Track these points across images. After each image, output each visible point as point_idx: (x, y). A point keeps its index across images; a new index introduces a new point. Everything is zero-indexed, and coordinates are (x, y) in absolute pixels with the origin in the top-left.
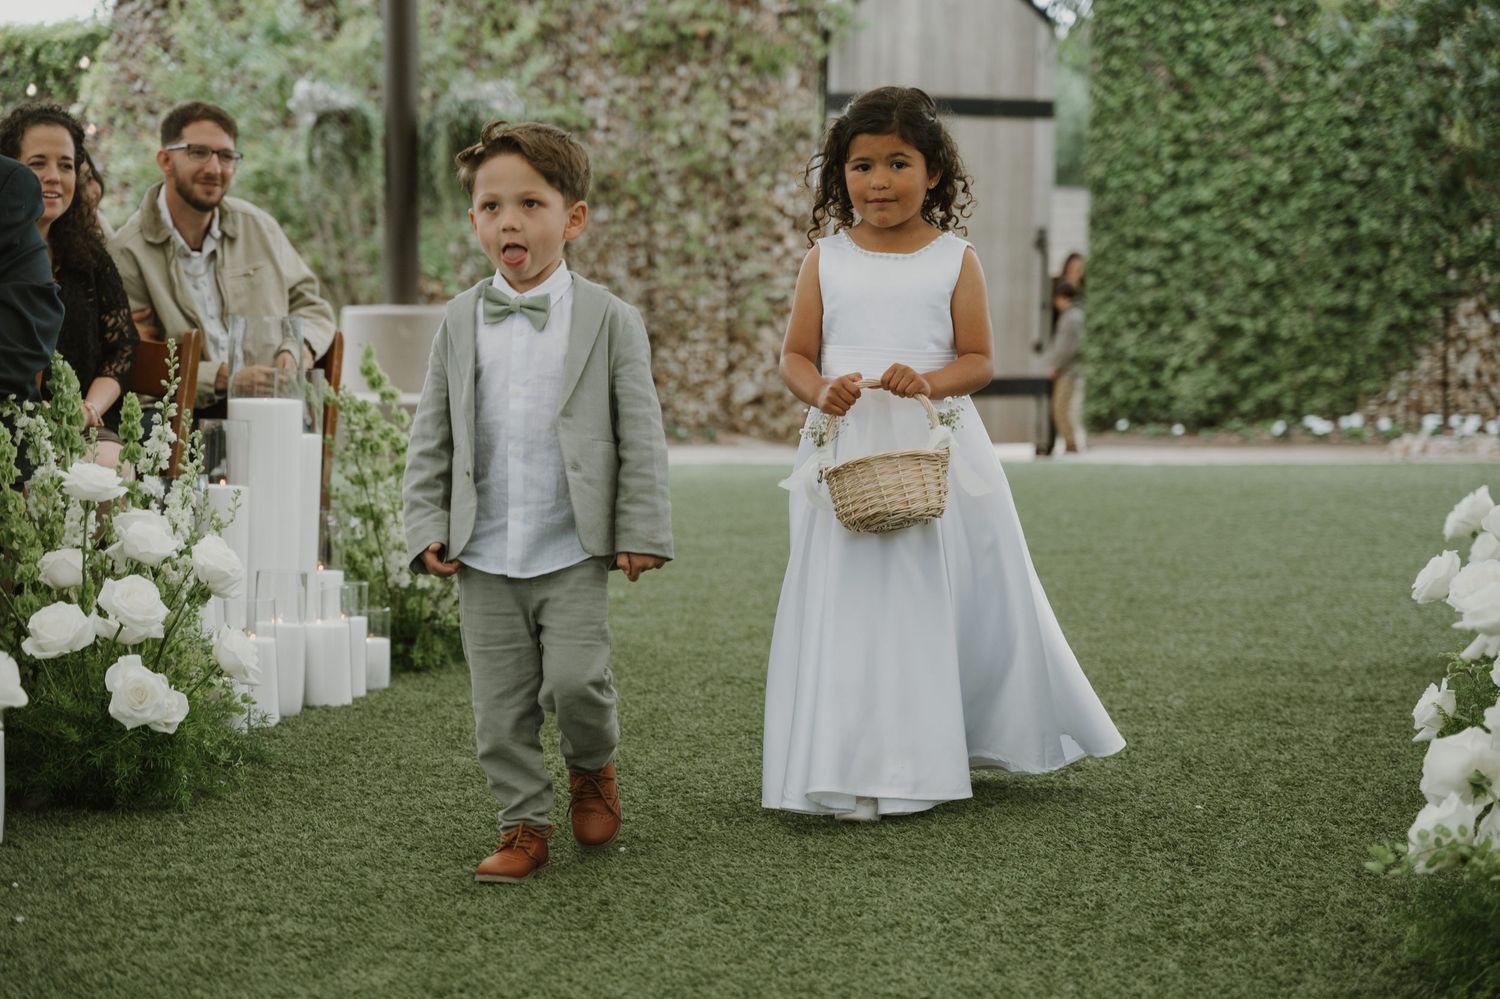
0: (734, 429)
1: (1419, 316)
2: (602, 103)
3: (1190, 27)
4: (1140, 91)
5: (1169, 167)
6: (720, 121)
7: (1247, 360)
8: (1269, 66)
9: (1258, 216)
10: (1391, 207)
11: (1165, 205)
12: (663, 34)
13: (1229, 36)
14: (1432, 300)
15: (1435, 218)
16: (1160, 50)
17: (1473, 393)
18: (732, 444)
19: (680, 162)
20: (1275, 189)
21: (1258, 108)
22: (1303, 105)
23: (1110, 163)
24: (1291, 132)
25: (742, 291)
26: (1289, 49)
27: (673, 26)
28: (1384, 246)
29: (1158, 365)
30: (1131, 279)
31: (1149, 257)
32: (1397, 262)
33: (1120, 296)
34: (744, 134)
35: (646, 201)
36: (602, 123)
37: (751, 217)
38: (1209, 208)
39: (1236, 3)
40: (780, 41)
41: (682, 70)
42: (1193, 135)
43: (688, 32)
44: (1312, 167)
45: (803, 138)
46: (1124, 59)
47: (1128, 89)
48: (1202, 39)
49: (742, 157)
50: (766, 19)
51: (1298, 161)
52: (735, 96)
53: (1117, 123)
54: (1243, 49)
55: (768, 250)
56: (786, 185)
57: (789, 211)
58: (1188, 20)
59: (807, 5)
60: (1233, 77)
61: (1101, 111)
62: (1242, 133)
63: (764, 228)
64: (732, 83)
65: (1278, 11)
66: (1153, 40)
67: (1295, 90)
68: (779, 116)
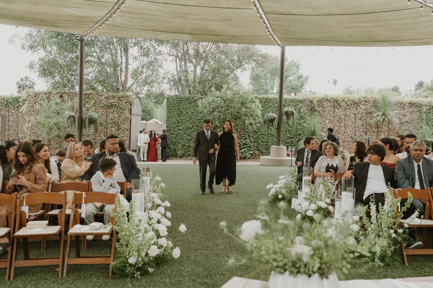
2: (100, 113)
4: (173, 115)
5: (177, 124)
6: (117, 116)
7: (186, 149)
8: (189, 112)
9: (188, 131)
11: (176, 129)
12: (109, 104)
13: (184, 108)
16: (175, 110)
19: (111, 122)
20: (190, 128)
21: (188, 117)
22: (194, 117)
23: (169, 123)
24: (192, 121)
26: (192, 110)
27: (111, 103)
29: (175, 150)
30: (172, 138)
31: (174, 136)
33: (170, 140)
34: (120, 118)
35: (106, 126)
36: (100, 116)
37: (121, 129)
38: (182, 130)
39: (185, 104)
40: (125, 106)
41: (112, 109)
42: (180, 120)
43: (113, 104)
44: (195, 125)
45: (128, 119)
46: (171, 110)
47: (171, 114)
48: (181, 108)
49: (120, 121)
50: (123, 103)
51: (193, 124)
52: (119, 113)
53: (170, 118)
54: (186, 110)
55: (123, 133)
56: (126, 125)
57: (126, 128)
58: (179, 106)
59: (129, 101)
60: (185, 113)
61: (168, 117)
62: (186, 120)
63: (123, 130)
64: (118, 111)
65: (191, 105)
66: (175, 108)
67: (193, 115)
68: (125, 116)
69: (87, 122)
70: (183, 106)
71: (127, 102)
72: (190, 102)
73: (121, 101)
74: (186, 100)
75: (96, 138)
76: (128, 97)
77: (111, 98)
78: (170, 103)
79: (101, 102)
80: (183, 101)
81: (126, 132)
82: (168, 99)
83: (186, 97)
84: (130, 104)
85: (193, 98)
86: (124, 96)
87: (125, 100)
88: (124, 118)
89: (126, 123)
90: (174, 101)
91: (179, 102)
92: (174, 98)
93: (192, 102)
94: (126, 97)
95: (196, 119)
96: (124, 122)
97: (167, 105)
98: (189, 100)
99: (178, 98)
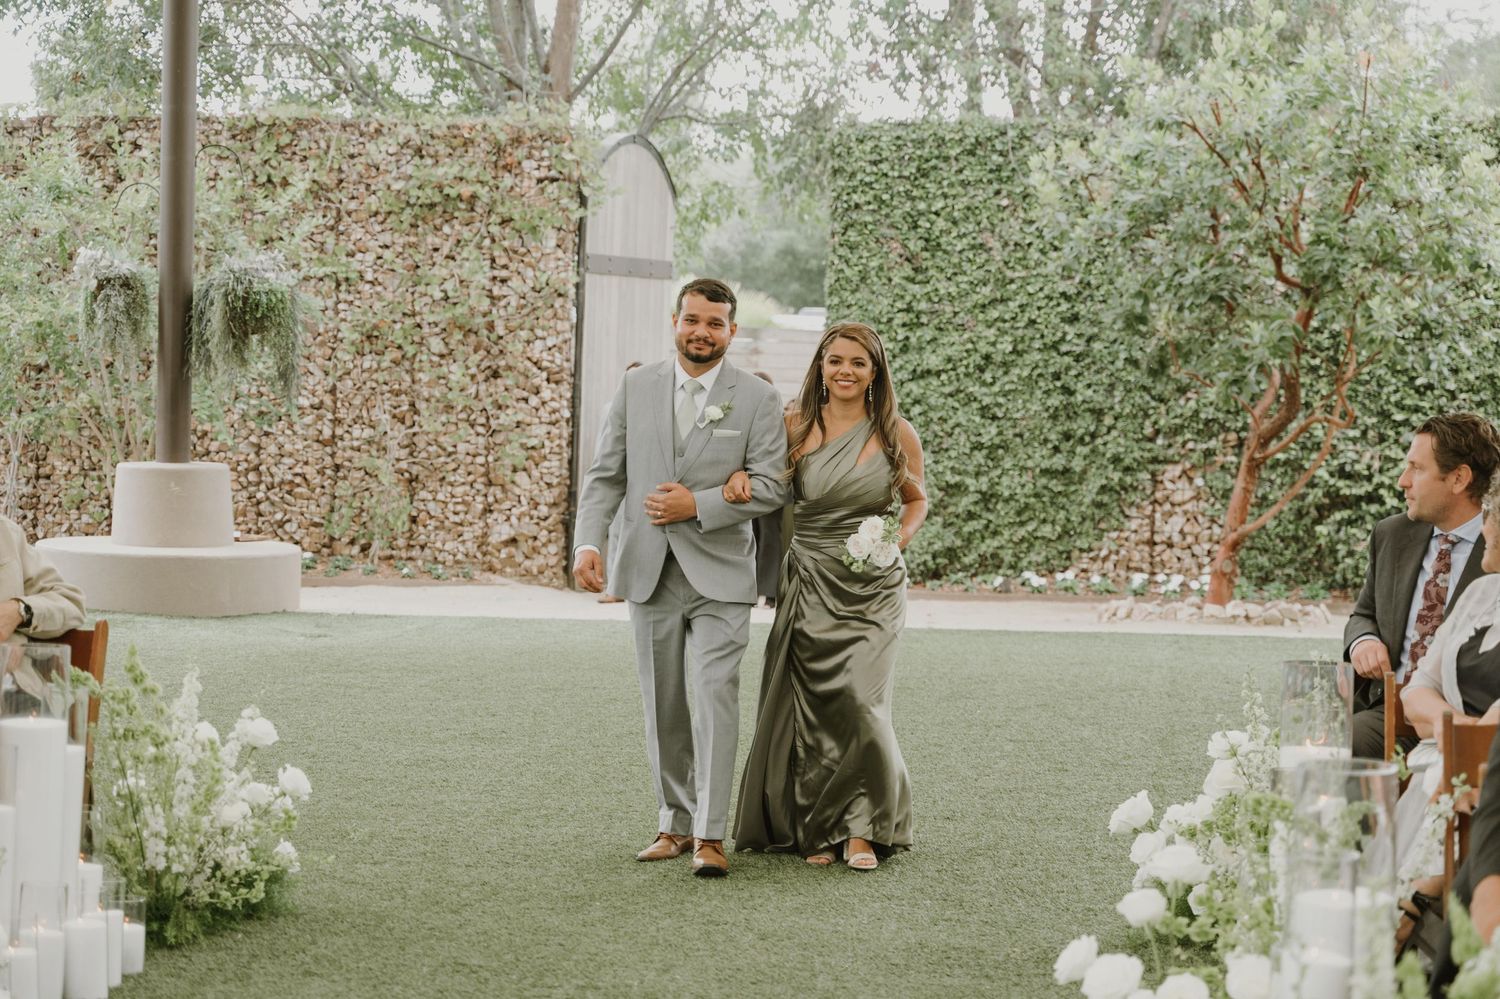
0: (491, 569)
1: (1128, 480)
2: (370, 257)
3: (922, 206)
4: (874, 263)
5: (901, 334)
6: (482, 279)
7: (971, 516)
8: (995, 244)
9: (984, 384)
10: (1104, 377)
12: (430, 195)
13: (956, 214)
14: (1141, 464)
15: (1144, 388)
16: (892, 226)
17: (1177, 551)
18: (489, 583)
19: (443, 316)
20: (998, 358)
21: (985, 283)
22: (1025, 281)
24: (1013, 305)
25: (499, 438)
26: (1013, 229)
27: (440, 188)
28: (1098, 413)
32: (1109, 429)
34: (505, 290)
35: (410, 350)
36: (369, 276)
37: (509, 368)
38: (938, 374)
39: (965, 184)
40: (539, 202)
41: (446, 229)
42: (923, 306)
43: (453, 193)
44: (1032, 339)
45: (560, 295)
46: (861, 233)
47: (864, 261)
48: (933, 217)
49: (502, 312)
50: (526, 183)
51: (1020, 333)
52: (496, 253)
53: (853, 292)
54: (971, 227)
55: (526, 400)
56: (544, 339)
57: (545, 364)
58: (921, 198)
59: (565, 171)
60: (960, 252)
61: (838, 280)
62: (969, 305)
63: (521, 379)
64: (493, 241)
65: (1004, 193)
66: (887, 216)
67: (1019, 268)
68: (538, 274)
69: (216, 318)
70: (945, 196)
71: (553, 180)
72: (999, 169)
73: (507, 168)
74: (972, 153)
75: (339, 431)
76: (559, 141)
77: (442, 149)
78: (853, 175)
79: (378, 184)
80: (946, 159)
81: (546, 394)
82: (837, 151)
83: (968, 131)
84: (574, 187)
85: (1023, 136)
86: (529, 134)
87: (542, 159)
88: (531, 295)
89: (543, 329)
90: (881, 162)
91: (918, 169)
92: (879, 139)
93: (1013, 170)
94: (548, 143)
95: (1041, 295)
96: (532, 317)
97: (835, 194)
98: (994, 151)
99: (912, 141)
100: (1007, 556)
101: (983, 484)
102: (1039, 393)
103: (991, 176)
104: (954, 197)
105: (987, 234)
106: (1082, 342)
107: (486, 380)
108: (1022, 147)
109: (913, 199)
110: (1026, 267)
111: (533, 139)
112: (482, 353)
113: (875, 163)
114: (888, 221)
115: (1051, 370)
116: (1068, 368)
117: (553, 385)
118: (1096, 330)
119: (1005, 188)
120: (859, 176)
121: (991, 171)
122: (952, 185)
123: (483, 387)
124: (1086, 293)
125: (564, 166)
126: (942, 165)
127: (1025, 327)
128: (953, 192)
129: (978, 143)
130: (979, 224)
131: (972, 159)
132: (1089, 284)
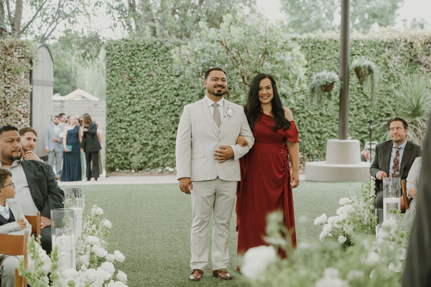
3: (133, 64)
4: (120, 81)
5: (129, 101)
6: (2, 87)
7: (150, 152)
8: (154, 74)
9: (153, 114)
11: (128, 111)
13: (143, 66)
16: (125, 70)
20: (157, 107)
21: (152, 86)
22: (163, 85)
23: (112, 99)
24: (160, 92)
26: (159, 70)
29: (127, 154)
30: (119, 131)
31: (123, 125)
33: (116, 135)
34: (9, 91)
37: (11, 114)
38: (139, 112)
39: (145, 57)
40: (19, 64)
42: (135, 92)
44: (166, 101)
45: (26, 92)
46: (116, 72)
47: (117, 80)
48: (137, 67)
49: (8, 97)
50: (15, 59)
51: (163, 99)
52: (6, 80)
53: (114, 89)
54: (147, 70)
55: (17, 123)
56: (22, 105)
57: (22, 112)
58: (133, 62)
59: (27, 55)
60: (145, 77)
61: (109, 86)
62: (148, 92)
63: (15, 117)
64: (5, 76)
65: (156, 60)
66: (123, 67)
67: (161, 81)
68: (19, 86)
70: (140, 61)
71: (23, 58)
72: (155, 53)
73: (9, 55)
74: (147, 49)
76: (25, 46)
78: (113, 55)
80: (140, 50)
81: (23, 121)
82: (108, 48)
83: (146, 42)
84: (29, 60)
85: (161, 44)
86: (15, 44)
87: (19, 52)
88: (17, 92)
89: (22, 102)
90: (121, 51)
91: (132, 53)
92: (120, 45)
93: (159, 53)
94: (21, 47)
95: (168, 89)
96: (18, 98)
97: (108, 61)
98: (153, 48)
99: (130, 45)
100: (161, 163)
101: (154, 143)
102: (168, 117)
103: (153, 55)
104: (142, 61)
105: (152, 72)
106: (180, 102)
107: (4, 117)
108: (161, 47)
109: (130, 62)
110: (164, 81)
111: (16, 46)
112: (3, 109)
113: (119, 52)
114: (124, 68)
115: (172, 110)
116: (177, 109)
117: (25, 118)
118: (184, 98)
119: (157, 59)
120: (115, 56)
121: (153, 54)
122: (141, 58)
123: (3, 119)
124: (181, 88)
125: (26, 54)
126: (139, 52)
127: (164, 98)
128: (142, 60)
129: (149, 46)
130: (150, 69)
131: (147, 51)
132: (181, 85)
